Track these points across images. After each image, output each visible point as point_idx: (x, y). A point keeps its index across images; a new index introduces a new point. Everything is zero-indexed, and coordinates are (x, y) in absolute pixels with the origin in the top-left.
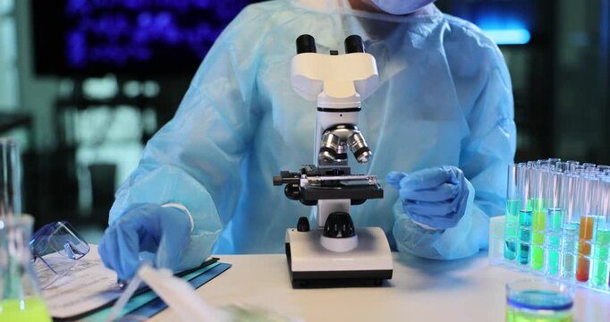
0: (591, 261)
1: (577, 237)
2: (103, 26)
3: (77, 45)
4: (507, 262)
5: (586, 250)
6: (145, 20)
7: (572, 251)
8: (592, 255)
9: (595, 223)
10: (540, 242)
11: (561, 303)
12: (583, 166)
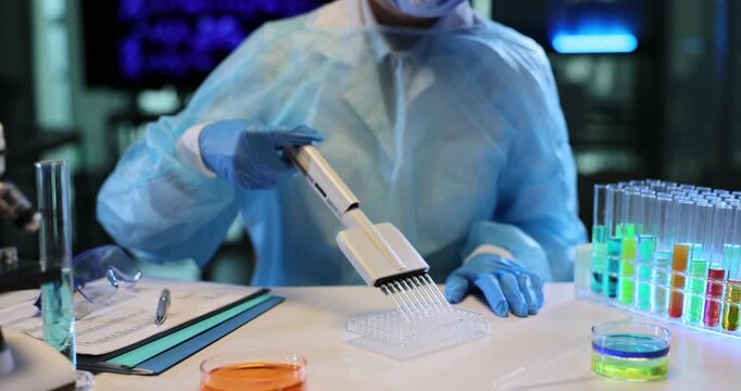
0: (685, 294)
1: (670, 267)
2: (161, 32)
3: (131, 53)
4: (594, 295)
5: (679, 282)
6: (207, 26)
7: (664, 283)
8: (686, 288)
9: (690, 252)
10: (630, 272)
11: (656, 349)
12: (680, 188)
